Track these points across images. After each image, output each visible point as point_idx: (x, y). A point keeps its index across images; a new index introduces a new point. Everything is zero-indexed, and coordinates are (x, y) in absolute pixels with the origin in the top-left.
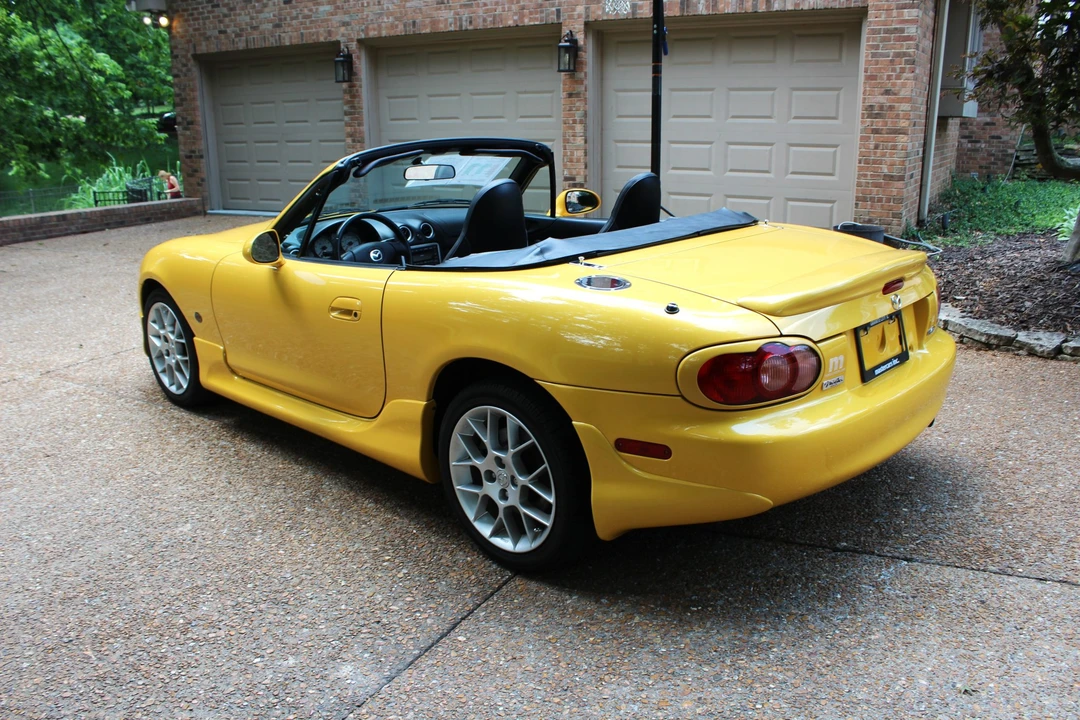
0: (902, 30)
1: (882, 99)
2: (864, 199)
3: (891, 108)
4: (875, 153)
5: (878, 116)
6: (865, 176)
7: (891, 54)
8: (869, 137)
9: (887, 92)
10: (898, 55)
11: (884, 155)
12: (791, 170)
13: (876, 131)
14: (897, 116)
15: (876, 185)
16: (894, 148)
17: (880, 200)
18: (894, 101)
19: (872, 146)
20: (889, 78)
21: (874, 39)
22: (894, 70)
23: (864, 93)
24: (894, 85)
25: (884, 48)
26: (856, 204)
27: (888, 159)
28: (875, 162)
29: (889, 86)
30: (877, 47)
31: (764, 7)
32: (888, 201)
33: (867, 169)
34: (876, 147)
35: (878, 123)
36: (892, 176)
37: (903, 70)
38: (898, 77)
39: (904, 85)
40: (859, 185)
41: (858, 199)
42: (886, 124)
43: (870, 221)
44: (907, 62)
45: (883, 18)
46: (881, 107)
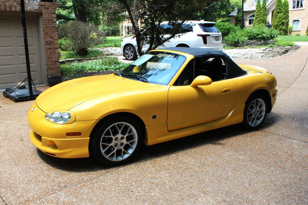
0: (53, 20)
1: (50, 39)
2: (49, 69)
3: (53, 42)
4: (50, 55)
5: (50, 44)
6: (49, 62)
7: (51, 27)
8: (48, 51)
9: (51, 37)
10: (52, 27)
11: (53, 55)
12: (21, 63)
13: (50, 49)
14: (55, 44)
15: (52, 64)
16: (55, 53)
17: (54, 68)
18: (53, 40)
19: (49, 53)
20: (51, 33)
21: (46, 22)
22: (52, 31)
23: (45, 38)
24: (53, 35)
25: (49, 24)
26: (47, 71)
27: (54, 56)
28: (51, 58)
29: (51, 36)
30: (47, 24)
31: (9, 9)
32: (56, 68)
33: (49, 60)
34: (51, 53)
35: (50, 46)
36: (56, 61)
37: (54, 31)
38: (53, 33)
39: (55, 35)
40: (47, 65)
41: (47, 69)
42: (52, 46)
43: (52, 75)
44: (55, 29)
45: (47, 16)
46: (50, 42)
